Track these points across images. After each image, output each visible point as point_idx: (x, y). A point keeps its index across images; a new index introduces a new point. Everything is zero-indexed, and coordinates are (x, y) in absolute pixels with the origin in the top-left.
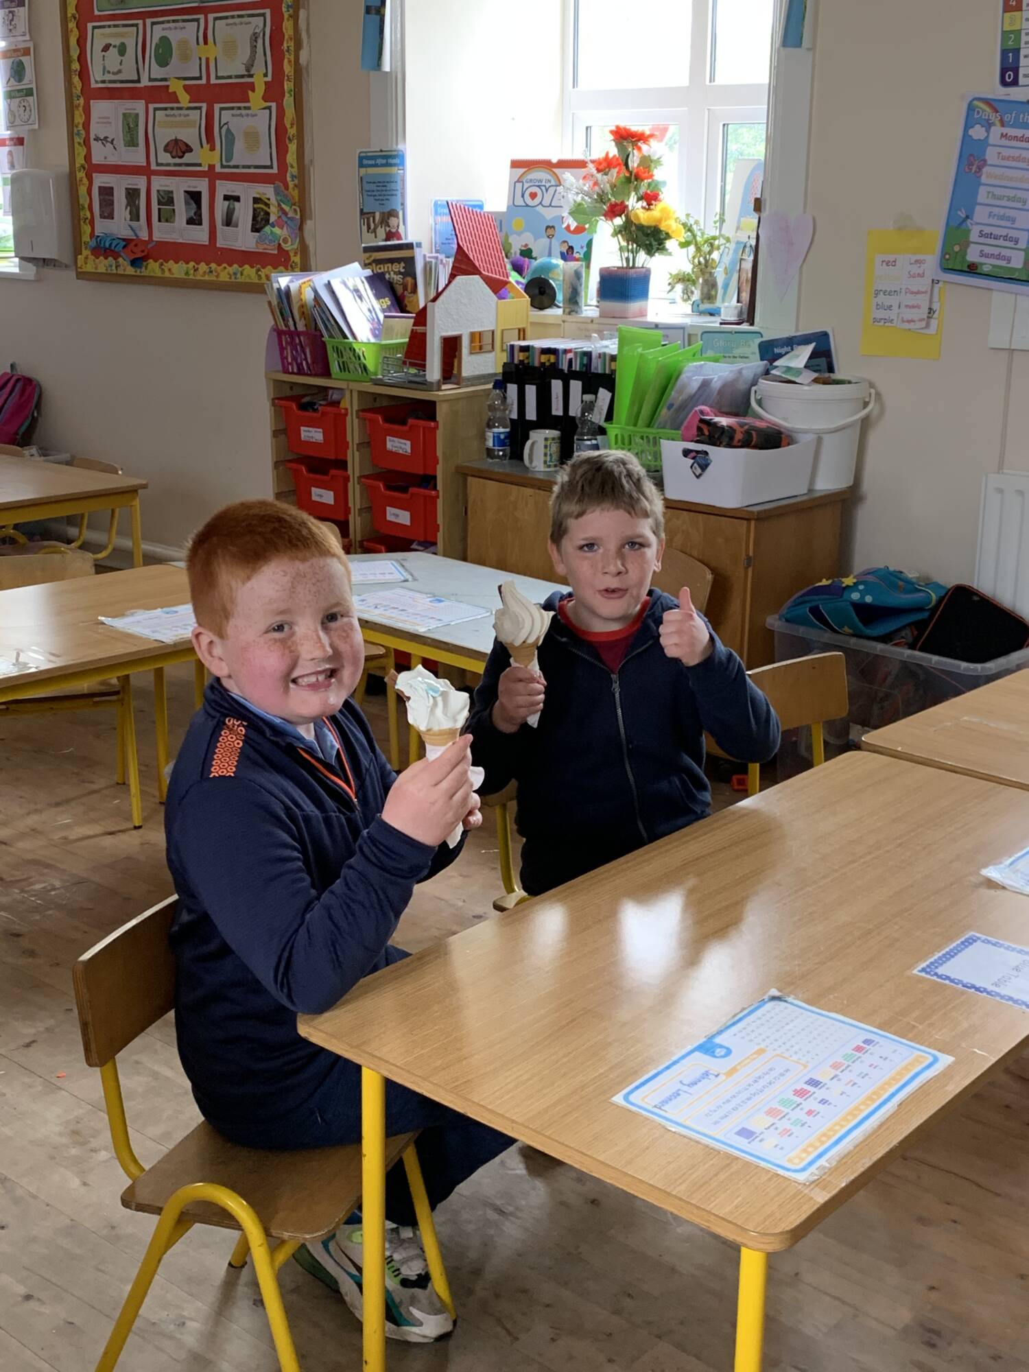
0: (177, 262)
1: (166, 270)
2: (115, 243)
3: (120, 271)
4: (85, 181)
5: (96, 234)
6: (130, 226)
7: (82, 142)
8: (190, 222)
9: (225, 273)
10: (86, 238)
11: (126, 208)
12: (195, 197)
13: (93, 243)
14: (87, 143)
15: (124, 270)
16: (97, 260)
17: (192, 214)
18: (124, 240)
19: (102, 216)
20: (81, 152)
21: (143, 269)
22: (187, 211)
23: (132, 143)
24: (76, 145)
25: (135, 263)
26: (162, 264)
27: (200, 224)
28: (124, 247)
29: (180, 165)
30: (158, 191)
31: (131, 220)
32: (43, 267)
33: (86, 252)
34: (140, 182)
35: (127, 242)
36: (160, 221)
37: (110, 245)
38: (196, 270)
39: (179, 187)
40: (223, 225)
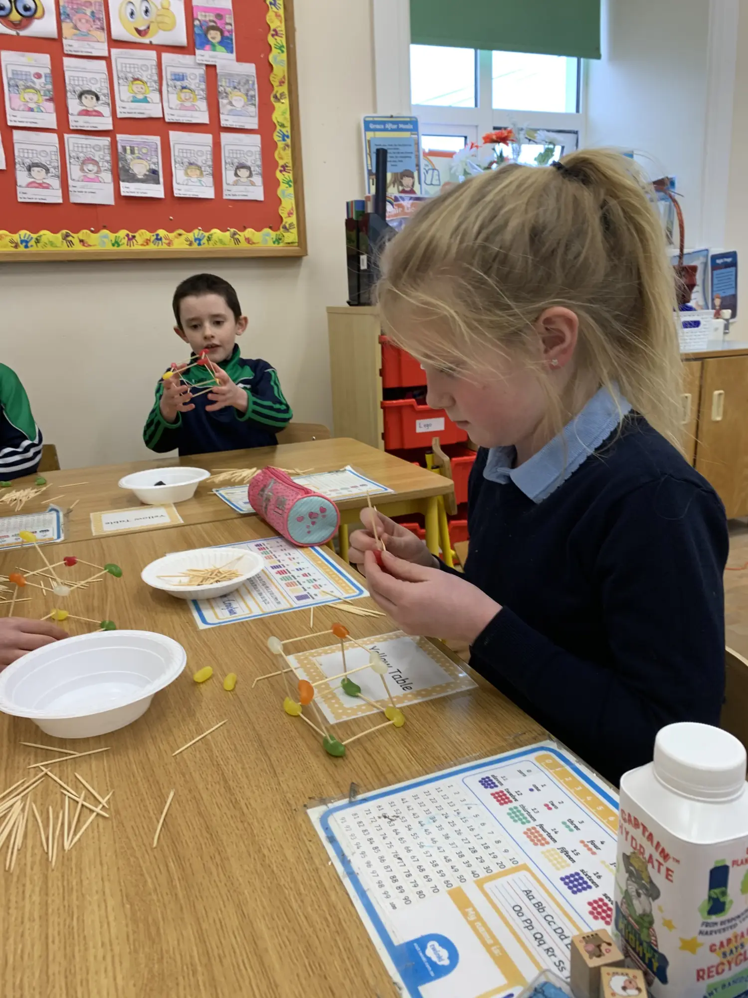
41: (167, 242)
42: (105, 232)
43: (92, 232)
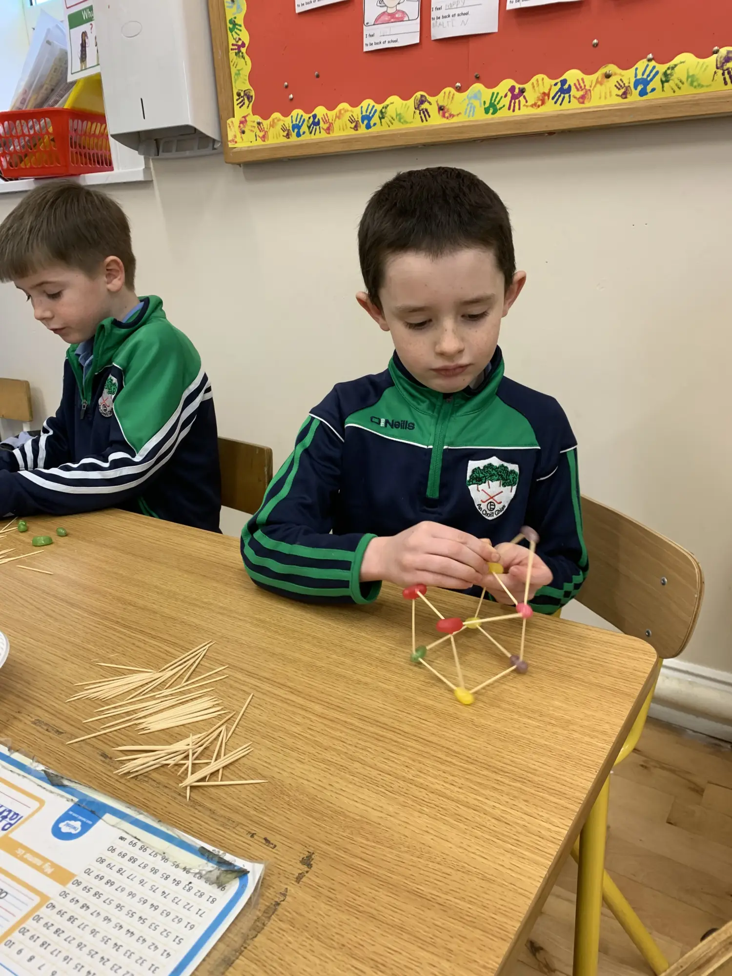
1: (433, 110)
9: (604, 91)
16: (266, 123)
41: (579, 94)
42: (478, 87)
43: (459, 90)
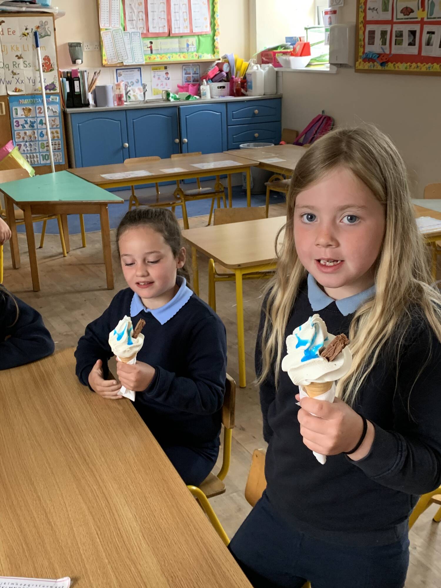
0: (402, 63)
1: (396, 67)
2: (374, 55)
3: (375, 68)
4: (363, 28)
5: (366, 52)
6: (382, 48)
7: (363, 10)
8: (410, 44)
9: (424, 68)
10: (361, 54)
11: (380, 39)
12: (413, 33)
13: (365, 56)
14: (365, 11)
15: (377, 68)
16: (365, 64)
17: (411, 40)
18: (378, 54)
19: (369, 44)
20: (362, 15)
21: (386, 67)
22: (409, 39)
23: (385, 9)
24: (360, 12)
25: (382, 64)
26: (394, 65)
27: (414, 45)
28: (378, 57)
29: (407, 19)
30: (396, 31)
31: (382, 45)
32: (340, 67)
33: (360, 60)
34: (388, 28)
35: (380, 55)
36: (395, 44)
37: (372, 57)
38: (410, 66)
39: (405, 29)
40: (426, 45)
